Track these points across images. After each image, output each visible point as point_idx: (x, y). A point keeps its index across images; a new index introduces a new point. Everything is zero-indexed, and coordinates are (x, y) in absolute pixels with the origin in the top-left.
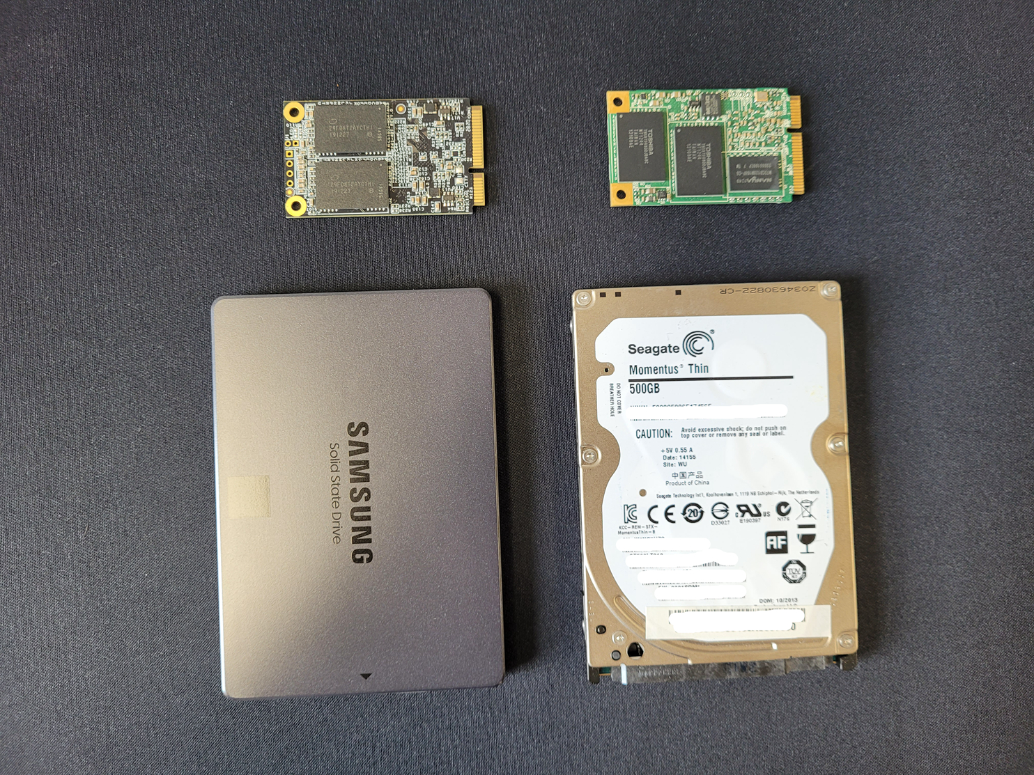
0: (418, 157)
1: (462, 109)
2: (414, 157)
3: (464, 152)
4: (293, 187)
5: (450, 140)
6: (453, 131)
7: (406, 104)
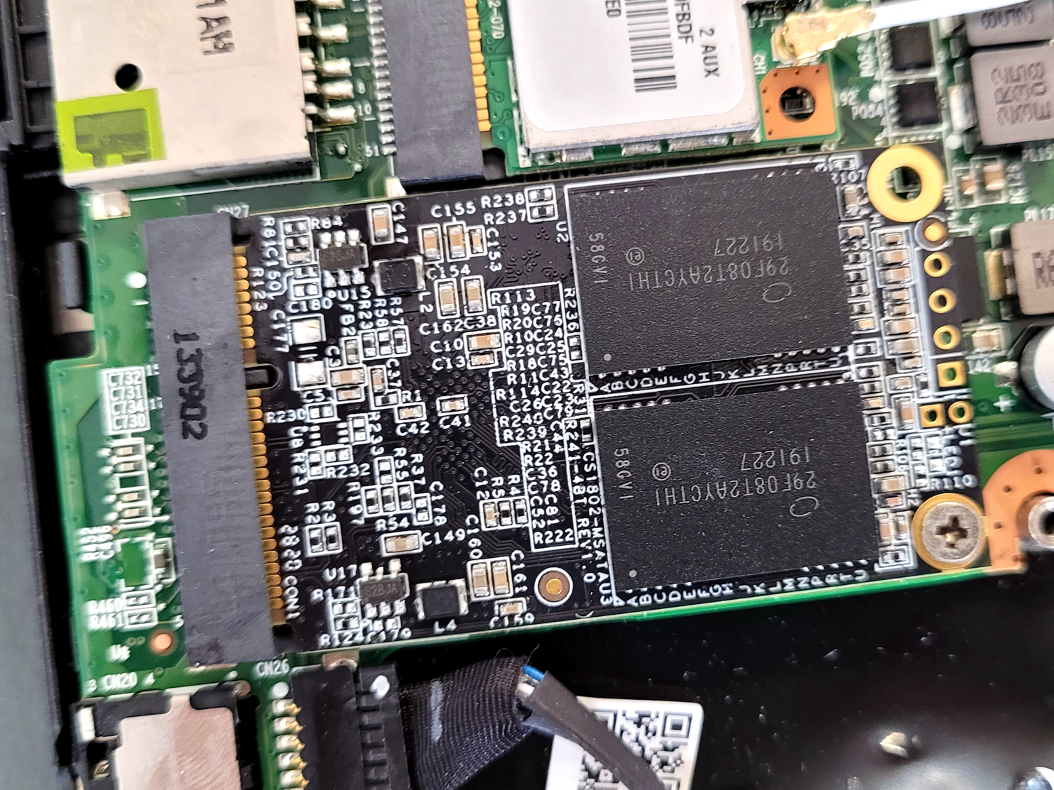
0: (472, 407)
1: (322, 605)
2: (489, 406)
3: (296, 443)
4: (925, 254)
5: (354, 487)
6: (344, 518)
7: (536, 607)
